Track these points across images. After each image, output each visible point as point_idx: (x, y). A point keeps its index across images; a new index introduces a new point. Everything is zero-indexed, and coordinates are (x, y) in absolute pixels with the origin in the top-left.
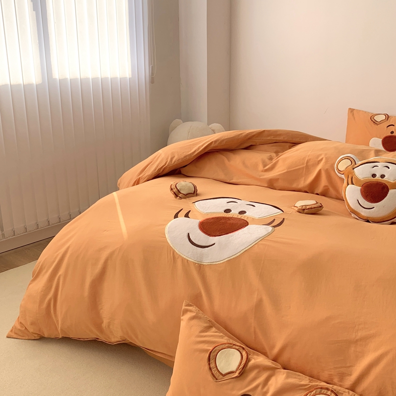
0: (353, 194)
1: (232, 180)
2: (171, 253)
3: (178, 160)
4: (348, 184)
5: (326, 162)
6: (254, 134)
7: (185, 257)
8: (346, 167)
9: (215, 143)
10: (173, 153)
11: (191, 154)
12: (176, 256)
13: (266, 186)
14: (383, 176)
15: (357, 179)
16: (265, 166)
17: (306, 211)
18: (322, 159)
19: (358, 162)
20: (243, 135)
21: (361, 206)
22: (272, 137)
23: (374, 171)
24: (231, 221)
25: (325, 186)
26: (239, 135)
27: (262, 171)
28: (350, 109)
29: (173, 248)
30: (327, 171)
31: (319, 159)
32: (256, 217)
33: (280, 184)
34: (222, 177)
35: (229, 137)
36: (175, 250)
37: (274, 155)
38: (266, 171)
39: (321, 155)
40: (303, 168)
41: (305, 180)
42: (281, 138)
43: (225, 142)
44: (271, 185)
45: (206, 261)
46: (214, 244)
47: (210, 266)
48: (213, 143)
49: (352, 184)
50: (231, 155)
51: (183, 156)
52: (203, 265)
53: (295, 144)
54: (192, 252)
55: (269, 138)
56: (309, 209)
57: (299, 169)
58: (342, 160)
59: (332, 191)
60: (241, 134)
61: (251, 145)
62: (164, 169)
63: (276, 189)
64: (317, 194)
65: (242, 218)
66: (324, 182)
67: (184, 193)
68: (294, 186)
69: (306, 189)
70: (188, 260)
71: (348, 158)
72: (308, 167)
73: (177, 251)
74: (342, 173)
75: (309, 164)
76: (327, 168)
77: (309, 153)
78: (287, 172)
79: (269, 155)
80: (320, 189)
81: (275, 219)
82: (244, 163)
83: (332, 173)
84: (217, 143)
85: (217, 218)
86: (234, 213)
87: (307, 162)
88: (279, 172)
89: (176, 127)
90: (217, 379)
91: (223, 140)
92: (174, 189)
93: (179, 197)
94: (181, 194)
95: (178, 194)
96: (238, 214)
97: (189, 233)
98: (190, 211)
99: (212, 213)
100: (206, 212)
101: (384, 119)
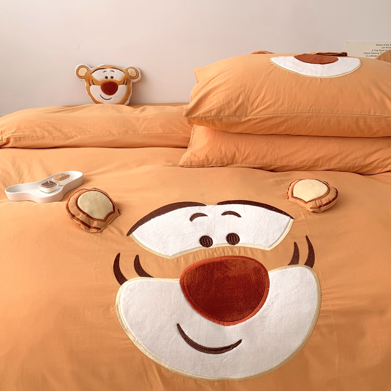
8: (85, 73)
17: (323, 208)
19: (91, 69)
46: (240, 342)
56: (327, 204)
58: (79, 68)
67: (100, 217)
74: (83, 78)
81: (295, 244)
86: (220, 242)
92: (79, 215)
93: (95, 228)
94: (95, 221)
95: (90, 222)
96: (229, 245)
97: (178, 325)
98: (137, 257)
99: (184, 253)
100: (173, 254)
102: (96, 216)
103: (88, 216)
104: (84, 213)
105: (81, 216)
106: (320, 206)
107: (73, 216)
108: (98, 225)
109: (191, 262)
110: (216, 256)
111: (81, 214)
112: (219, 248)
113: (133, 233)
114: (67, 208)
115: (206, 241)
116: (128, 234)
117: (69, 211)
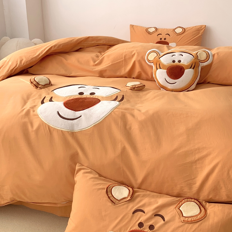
0: (161, 75)
1: (71, 74)
2: (46, 128)
3: (26, 62)
4: (157, 69)
5: (138, 55)
6: (82, 39)
7: (59, 129)
8: (154, 57)
9: (54, 48)
10: (21, 57)
11: (36, 57)
12: (52, 130)
13: (98, 76)
14: (180, 61)
15: (163, 65)
16: (95, 62)
17: (135, 89)
18: (134, 54)
19: (161, 53)
20: (74, 40)
21: (168, 82)
22: (95, 42)
23: (174, 58)
24: (88, 100)
25: (139, 72)
26: (72, 40)
27: (93, 66)
28: (131, 25)
29: (48, 124)
30: (140, 62)
31: (133, 54)
32: (104, 95)
33: (108, 73)
34: (63, 72)
35: (64, 42)
36: (50, 125)
37: (99, 54)
38: (96, 65)
39: (133, 51)
40: (122, 61)
41: (125, 69)
42: (101, 42)
43: (62, 46)
44: (102, 74)
45: (76, 129)
46: (81, 116)
47: (81, 132)
48: (53, 47)
49: (160, 68)
50: (67, 56)
51: (30, 59)
52: (75, 132)
53: (111, 46)
54: (64, 124)
55: (93, 42)
56: (137, 87)
57: (120, 62)
58: (150, 53)
59: (144, 75)
60: (73, 40)
61: (81, 48)
62: (16, 69)
63: (105, 78)
64: (134, 78)
65: (94, 97)
66: (138, 69)
67: (42, 84)
68: (118, 74)
69: (126, 76)
70: (62, 131)
71: (154, 52)
72: (126, 59)
73: (51, 126)
74: (152, 62)
75: (126, 58)
76: (139, 59)
77: (125, 51)
78: (112, 65)
79: (95, 54)
80: (135, 74)
81: (117, 96)
82: (79, 61)
83: (143, 63)
84: (56, 47)
85: (76, 99)
86: (87, 94)
87: (125, 57)
88: (106, 65)
89: (5, 43)
90: (115, 203)
91: (60, 45)
92: (34, 82)
93: (39, 87)
94: (40, 86)
95: (38, 85)
96: (90, 95)
97: (58, 112)
98: (52, 97)
101: (155, 30)
102: (40, 84)
103: (37, 83)
104: (36, 82)
105: (35, 83)
107: (32, 83)
108: (41, 86)
109: (72, 98)
110: (83, 97)
111: (35, 82)
112: (85, 96)
113: (54, 91)
114: (30, 80)
115: (81, 94)
116: (52, 91)
117: (31, 81)
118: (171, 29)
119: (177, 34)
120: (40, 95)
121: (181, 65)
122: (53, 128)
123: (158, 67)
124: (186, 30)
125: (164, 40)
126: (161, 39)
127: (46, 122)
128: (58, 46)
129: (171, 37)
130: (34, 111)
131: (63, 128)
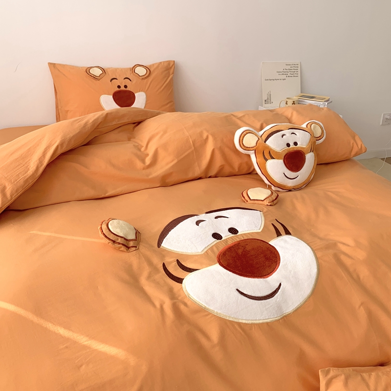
4: (266, 160)
13: (158, 186)
15: (276, 153)
16: (143, 161)
25: (220, 166)
27: (144, 169)
28: (50, 64)
31: (205, 136)
33: (174, 178)
38: (150, 167)
41: (199, 166)
42: (125, 120)
43: (73, 141)
46: (280, 285)
49: (273, 158)
50: (83, 158)
55: (114, 123)
57: (189, 155)
58: (243, 135)
66: (218, 162)
68: (190, 176)
72: (198, 148)
74: (252, 149)
78: (178, 162)
80: (213, 172)
81: (273, 224)
83: (227, 150)
84: (65, 146)
86: (226, 235)
87: (194, 144)
88: (167, 164)
91: (70, 140)
92: (118, 240)
94: (131, 242)
95: (127, 244)
96: (233, 235)
97: (237, 290)
98: (177, 260)
99: (209, 247)
100: (201, 250)
101: (102, 72)
102: (129, 238)
103: (125, 239)
104: (121, 237)
106: (273, 201)
108: (134, 244)
111: (120, 239)
112: (228, 238)
118: (128, 69)
119: (141, 78)
120: (150, 263)
121: (300, 149)
122: (249, 324)
123: (267, 156)
124: (152, 70)
125: (125, 89)
126: (119, 87)
127: (231, 319)
128: (67, 143)
129: (134, 82)
130: (185, 304)
131: (267, 318)
